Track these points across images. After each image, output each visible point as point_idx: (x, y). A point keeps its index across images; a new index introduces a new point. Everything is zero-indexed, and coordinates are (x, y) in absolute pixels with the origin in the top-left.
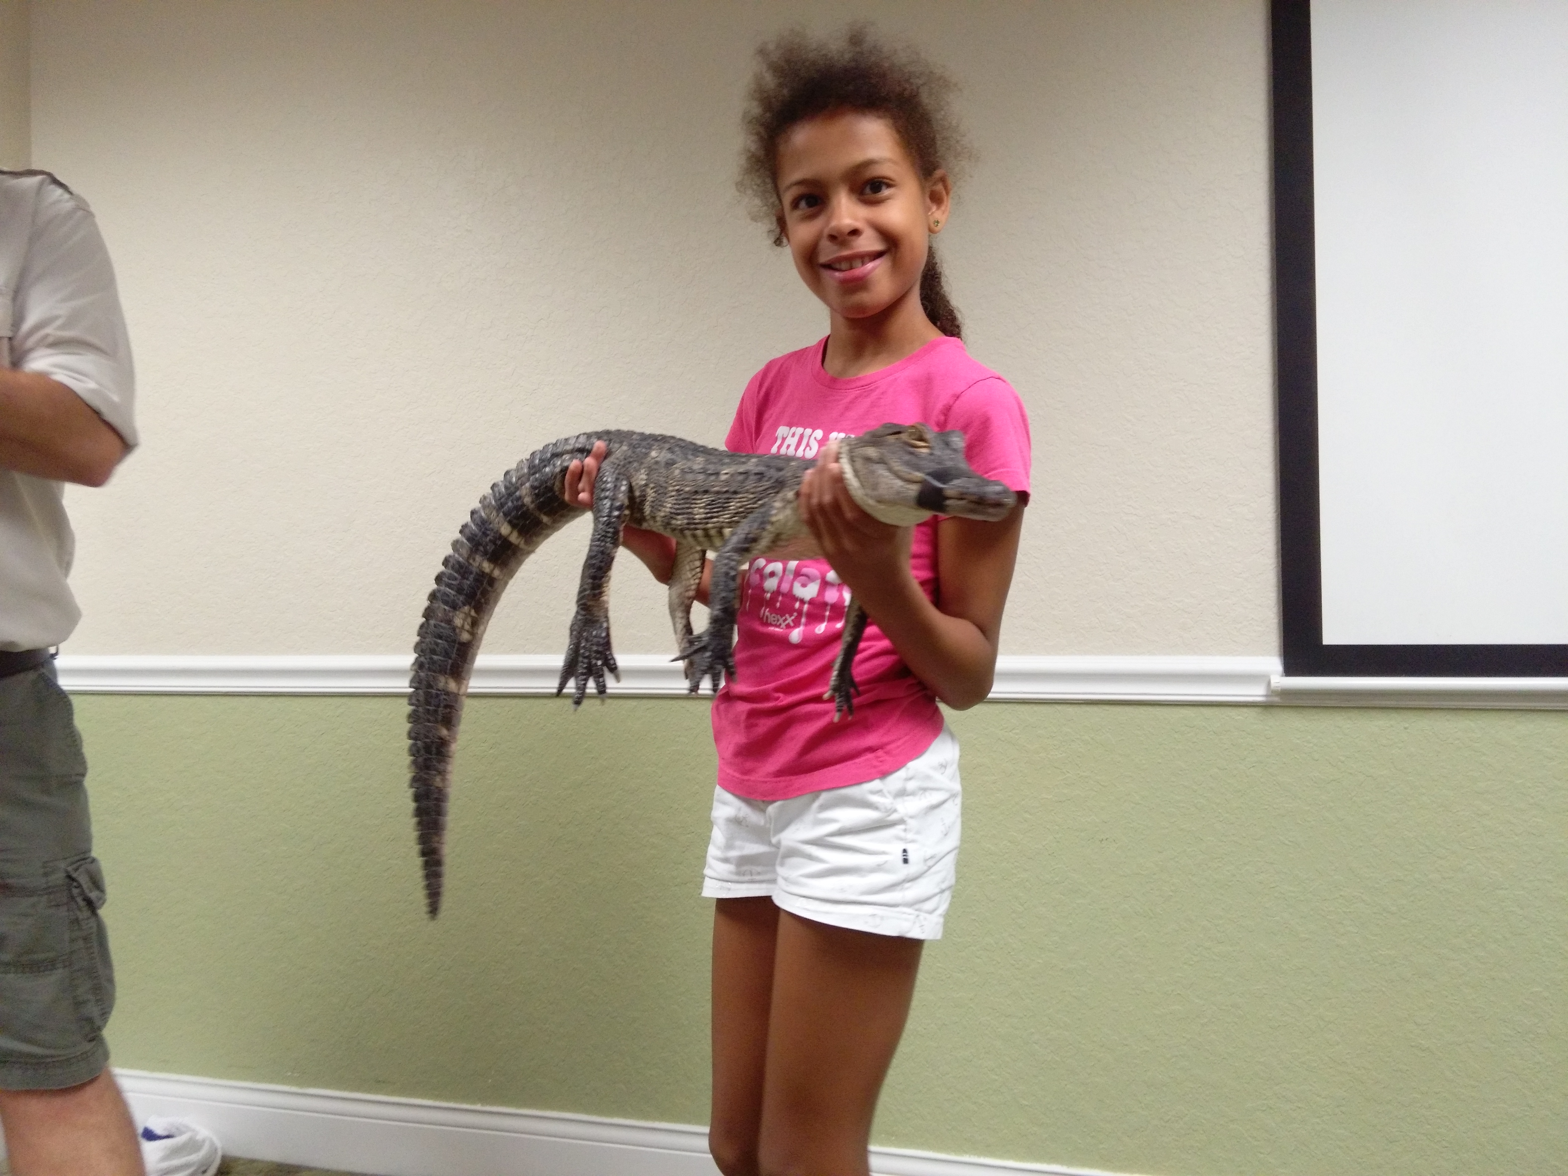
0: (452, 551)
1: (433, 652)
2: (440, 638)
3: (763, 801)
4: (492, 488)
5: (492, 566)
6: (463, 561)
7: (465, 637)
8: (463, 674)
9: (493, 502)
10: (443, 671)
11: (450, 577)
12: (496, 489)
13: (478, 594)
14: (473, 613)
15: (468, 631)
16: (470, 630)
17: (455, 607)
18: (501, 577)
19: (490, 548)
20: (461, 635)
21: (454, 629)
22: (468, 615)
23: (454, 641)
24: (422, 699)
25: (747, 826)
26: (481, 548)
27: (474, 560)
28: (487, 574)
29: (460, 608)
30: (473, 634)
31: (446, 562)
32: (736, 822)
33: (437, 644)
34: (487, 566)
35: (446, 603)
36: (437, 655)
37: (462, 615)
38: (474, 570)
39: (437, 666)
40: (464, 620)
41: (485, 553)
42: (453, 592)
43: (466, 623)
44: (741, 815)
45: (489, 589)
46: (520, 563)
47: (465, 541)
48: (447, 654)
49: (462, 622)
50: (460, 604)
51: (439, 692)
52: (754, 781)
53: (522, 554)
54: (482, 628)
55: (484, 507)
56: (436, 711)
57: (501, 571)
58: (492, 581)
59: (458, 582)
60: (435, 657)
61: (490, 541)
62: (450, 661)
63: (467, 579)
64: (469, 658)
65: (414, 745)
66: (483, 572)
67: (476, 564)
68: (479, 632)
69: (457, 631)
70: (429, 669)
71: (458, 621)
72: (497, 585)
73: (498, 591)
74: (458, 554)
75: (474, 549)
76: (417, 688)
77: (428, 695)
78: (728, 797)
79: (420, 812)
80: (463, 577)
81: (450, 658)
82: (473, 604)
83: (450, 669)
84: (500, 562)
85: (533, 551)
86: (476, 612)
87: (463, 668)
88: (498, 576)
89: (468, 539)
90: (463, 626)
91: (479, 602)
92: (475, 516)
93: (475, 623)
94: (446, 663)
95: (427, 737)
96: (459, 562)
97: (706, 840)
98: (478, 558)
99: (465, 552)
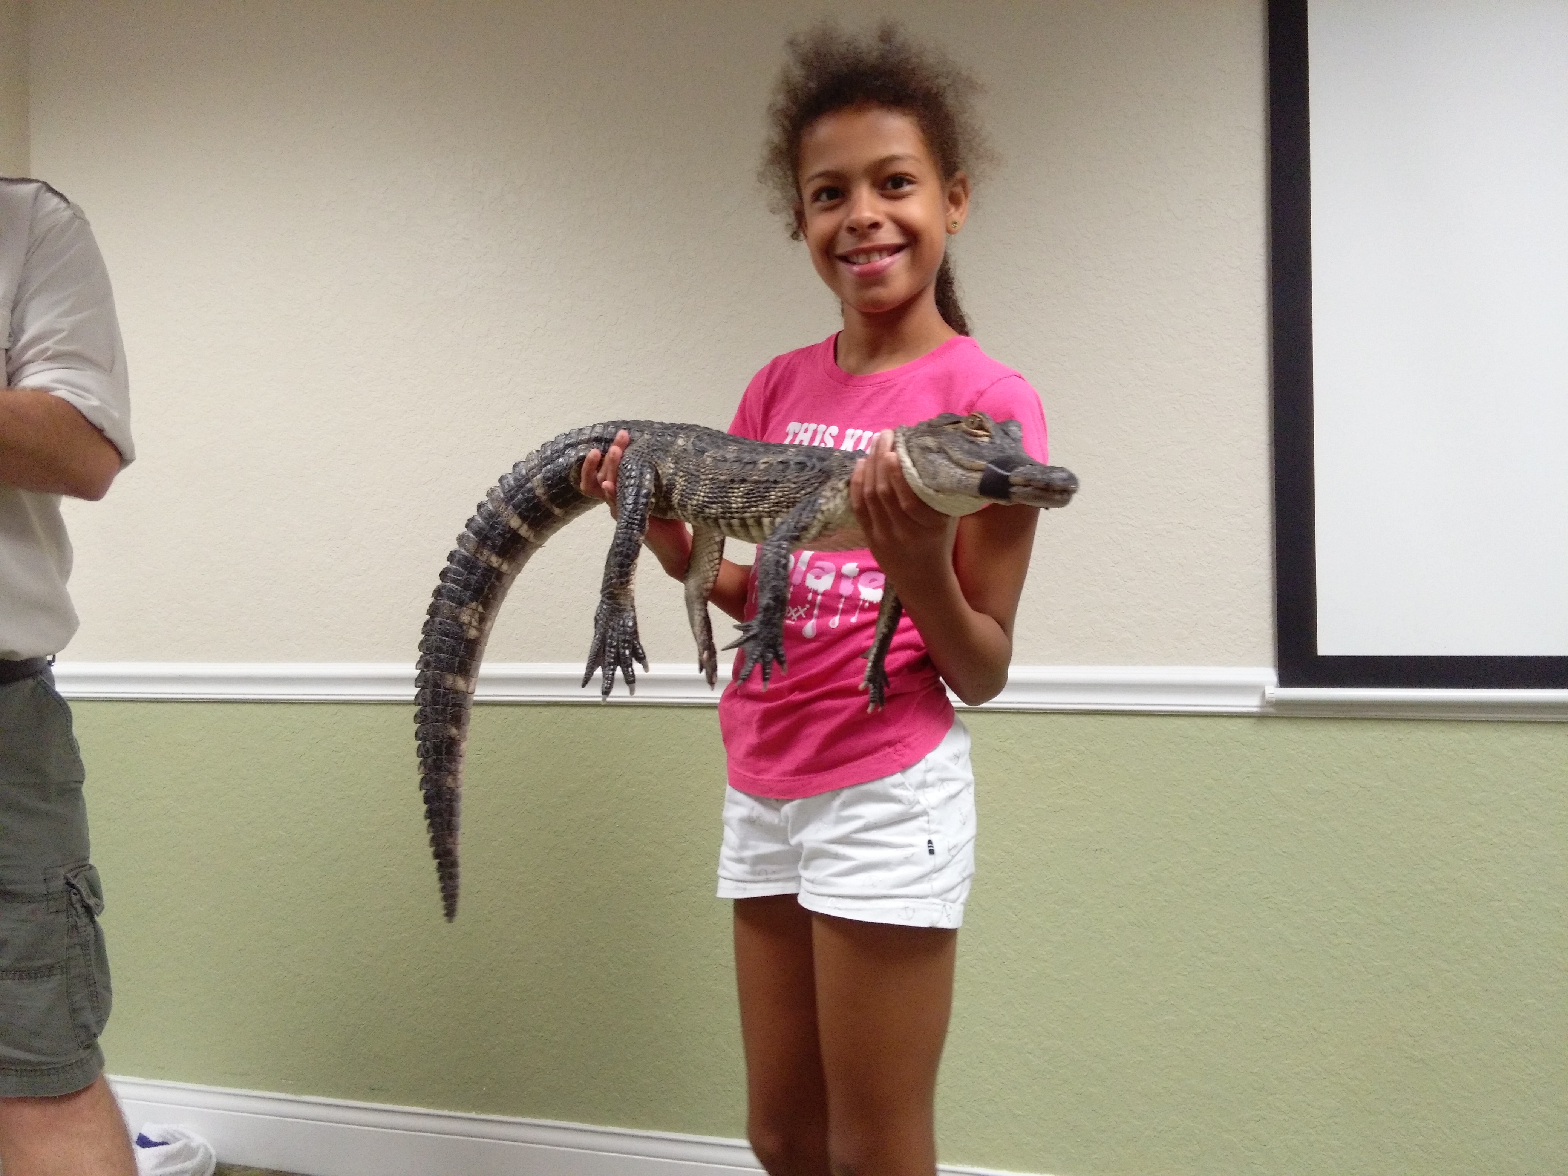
0: (458, 546)
1: (439, 649)
2: (447, 635)
3: (777, 800)
4: (500, 481)
5: (500, 560)
6: (470, 556)
7: (473, 633)
8: (472, 672)
9: (502, 495)
10: (450, 669)
11: (456, 572)
12: (504, 481)
13: (486, 590)
14: (480, 609)
15: (475, 628)
16: (478, 627)
17: (461, 604)
18: (509, 572)
19: (499, 542)
20: (468, 632)
21: (461, 625)
22: (475, 610)
23: (461, 638)
24: (429, 698)
25: (761, 826)
26: (489, 543)
27: (481, 554)
28: (495, 568)
29: (467, 604)
30: (480, 630)
31: (451, 557)
32: (750, 822)
33: (443, 641)
34: (495, 561)
35: (451, 599)
36: (444, 653)
37: (469, 612)
38: (482, 565)
39: (445, 664)
40: (472, 616)
41: (493, 548)
42: (460, 588)
43: (473, 619)
44: (755, 814)
45: (497, 584)
46: (527, 557)
47: (472, 535)
48: (454, 652)
49: (469, 618)
50: (467, 600)
51: (447, 691)
52: (768, 781)
53: (532, 549)
54: (489, 624)
55: (492, 500)
56: (444, 710)
57: (510, 565)
58: (500, 575)
59: (464, 577)
60: (442, 655)
61: (499, 534)
62: (458, 659)
63: (474, 574)
64: (477, 655)
65: (422, 745)
66: (491, 567)
67: (485, 558)
68: (487, 628)
69: (465, 627)
70: (436, 668)
71: (465, 618)
72: (505, 579)
73: (505, 586)
74: (465, 549)
75: (482, 543)
76: (424, 689)
77: (435, 694)
78: (740, 796)
79: (431, 815)
80: (470, 573)
81: (457, 656)
82: (481, 599)
83: (458, 667)
84: (508, 556)
85: (540, 546)
86: (485, 608)
87: (470, 665)
88: (507, 571)
89: (476, 533)
90: (470, 622)
91: (486, 597)
92: (482, 509)
93: (482, 619)
94: (453, 661)
95: (433, 738)
96: (465, 557)
97: (719, 839)
98: (486, 552)
99: (471, 546)
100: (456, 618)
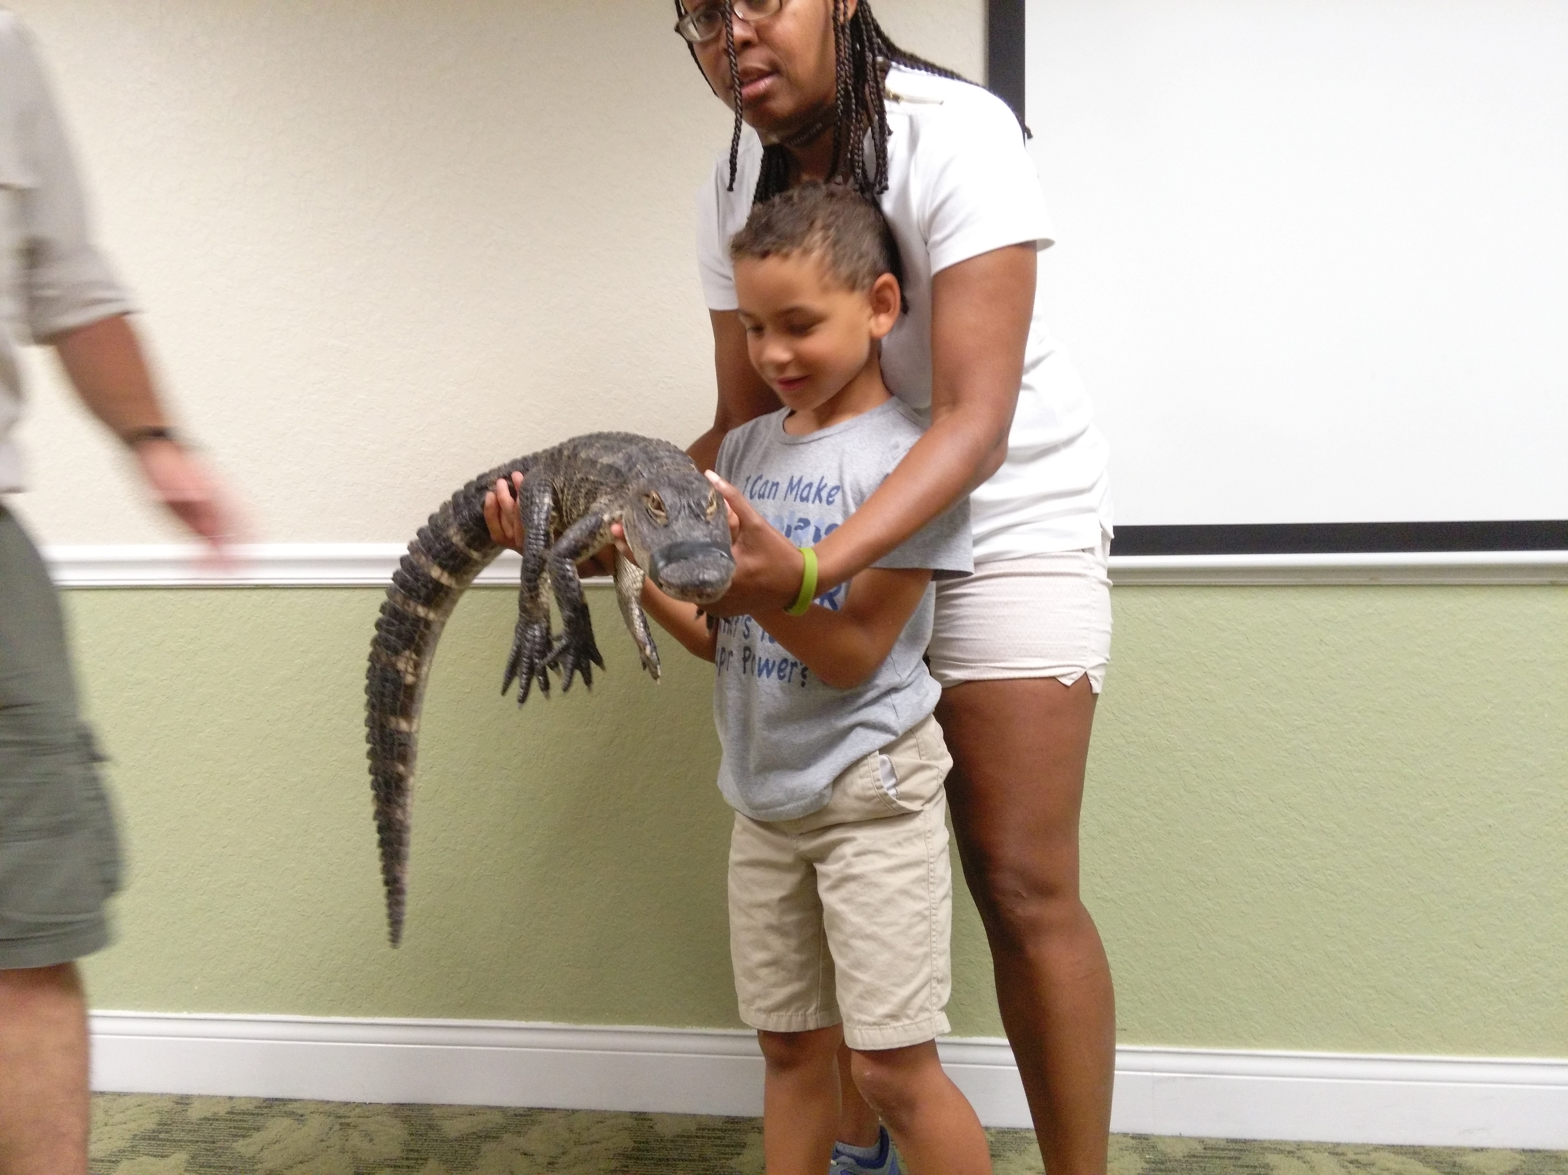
0: (387, 598)
1: (382, 694)
2: (387, 681)
5: (427, 609)
6: (395, 605)
8: (414, 714)
9: (421, 548)
10: (393, 715)
11: (387, 622)
12: (421, 533)
13: (417, 638)
16: (414, 672)
17: (397, 652)
18: (438, 618)
19: (423, 592)
20: (406, 678)
21: (399, 672)
23: (400, 685)
24: (377, 737)
26: (414, 593)
28: (423, 618)
29: (401, 652)
31: (383, 609)
33: (384, 687)
34: (422, 611)
35: (387, 648)
36: (386, 697)
37: (404, 660)
38: (410, 615)
39: (388, 707)
41: (418, 598)
42: (391, 636)
43: (409, 666)
45: (427, 633)
46: (453, 604)
47: (398, 587)
48: (395, 697)
49: (405, 666)
51: (392, 732)
53: (456, 597)
54: (425, 668)
55: (411, 550)
56: (391, 749)
57: (436, 612)
58: (428, 623)
60: (385, 700)
61: (423, 585)
62: (399, 703)
64: (416, 699)
65: (375, 779)
66: (419, 616)
67: (411, 609)
68: (423, 672)
70: (380, 710)
72: (433, 627)
73: (436, 633)
74: (394, 601)
75: (407, 595)
77: (382, 734)
79: (383, 843)
80: (400, 623)
81: (398, 700)
82: (413, 647)
83: (400, 711)
84: (433, 604)
87: (411, 707)
88: (434, 618)
89: (402, 586)
90: (407, 670)
91: (419, 644)
92: (404, 561)
94: (395, 704)
95: (384, 771)
96: (395, 608)
99: (399, 597)
100: (394, 666)
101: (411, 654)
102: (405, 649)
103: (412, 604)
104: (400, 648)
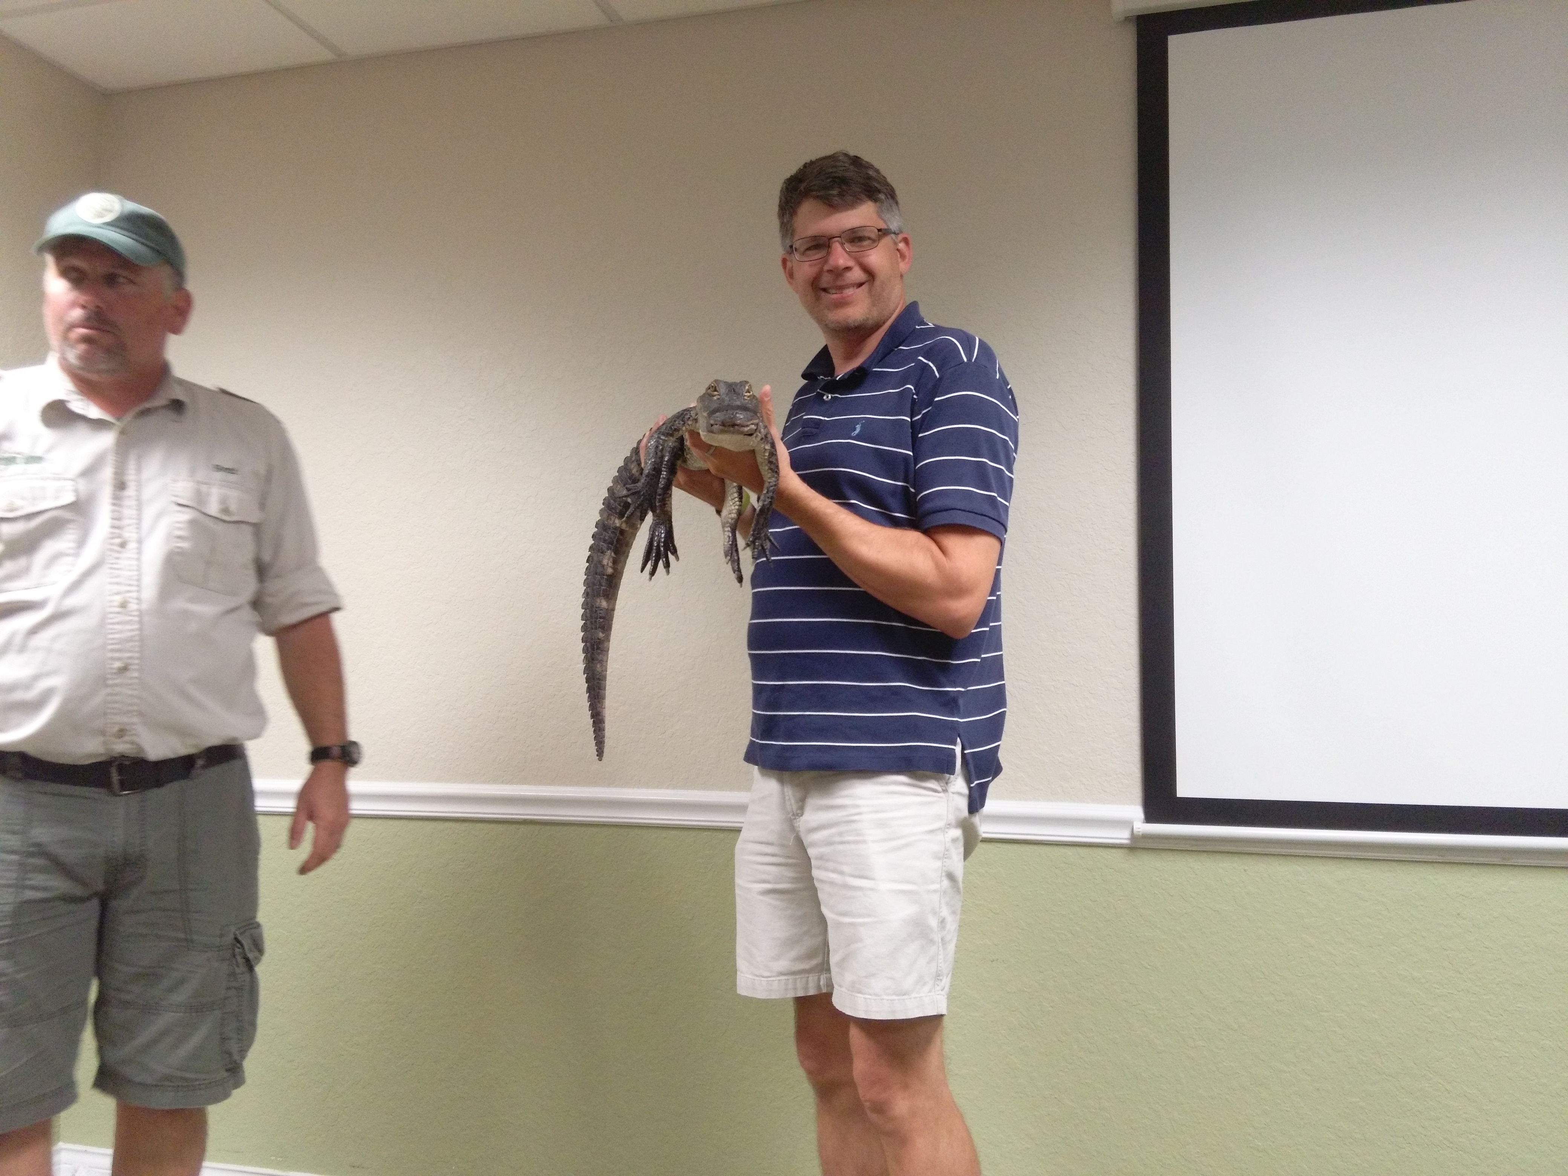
0: (599, 519)
1: (593, 584)
2: (597, 574)
5: (622, 521)
6: (605, 521)
7: (610, 571)
10: (602, 597)
13: (615, 542)
14: (613, 554)
15: (612, 568)
16: (613, 566)
17: (603, 553)
18: (627, 529)
20: (607, 571)
21: (603, 566)
22: (610, 557)
23: (604, 575)
24: (588, 615)
28: (618, 527)
29: (605, 552)
30: (615, 569)
31: (599, 525)
33: (596, 578)
34: (618, 522)
35: (598, 551)
36: (597, 586)
37: (606, 558)
38: (614, 528)
39: (598, 593)
40: (609, 560)
42: (601, 543)
43: (609, 562)
45: (621, 537)
47: (605, 508)
48: (600, 584)
49: (607, 561)
51: (600, 610)
54: (623, 566)
56: (596, 622)
58: (623, 532)
59: (604, 536)
60: (595, 587)
62: (602, 588)
63: (608, 533)
64: (615, 585)
65: (585, 645)
67: (611, 522)
68: (621, 569)
69: (605, 567)
70: (591, 596)
71: (605, 562)
72: (627, 535)
75: (611, 513)
76: (586, 609)
77: (592, 613)
79: (589, 690)
80: (606, 532)
81: (602, 586)
82: (613, 549)
83: (603, 593)
86: (615, 554)
87: (609, 591)
89: (608, 506)
90: (608, 563)
91: (616, 547)
93: (615, 562)
94: (600, 589)
95: (592, 639)
98: (615, 519)
99: (607, 516)
100: (600, 562)
101: (611, 553)
102: (608, 550)
103: (613, 518)
104: (605, 549)
